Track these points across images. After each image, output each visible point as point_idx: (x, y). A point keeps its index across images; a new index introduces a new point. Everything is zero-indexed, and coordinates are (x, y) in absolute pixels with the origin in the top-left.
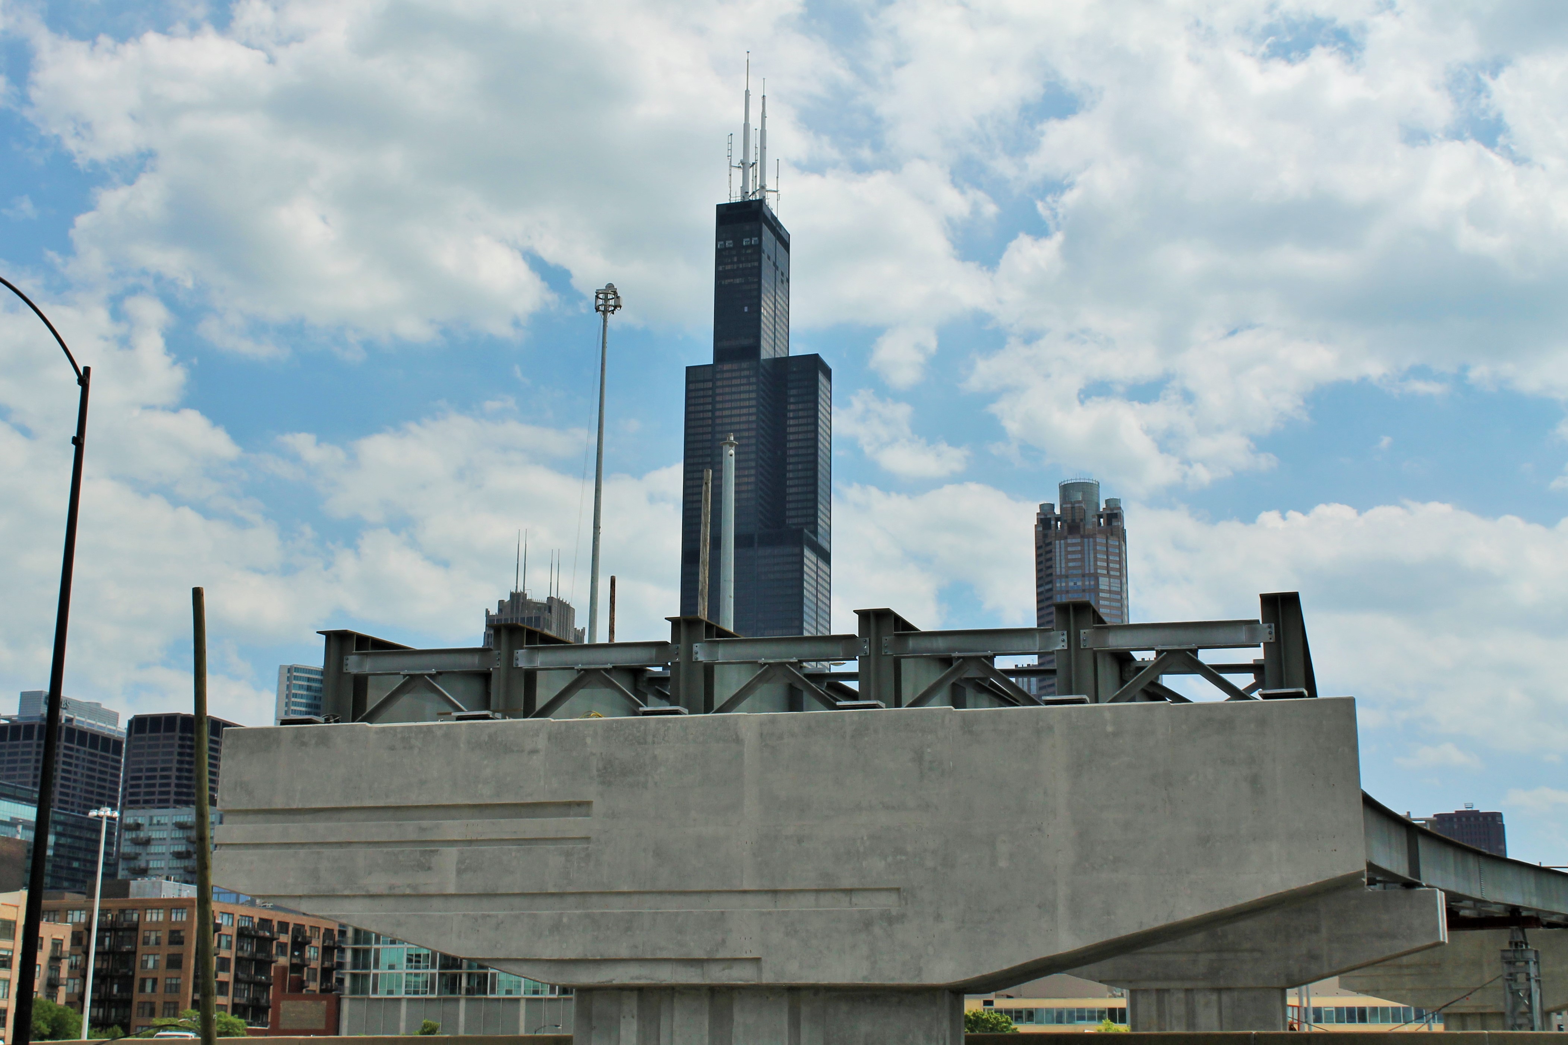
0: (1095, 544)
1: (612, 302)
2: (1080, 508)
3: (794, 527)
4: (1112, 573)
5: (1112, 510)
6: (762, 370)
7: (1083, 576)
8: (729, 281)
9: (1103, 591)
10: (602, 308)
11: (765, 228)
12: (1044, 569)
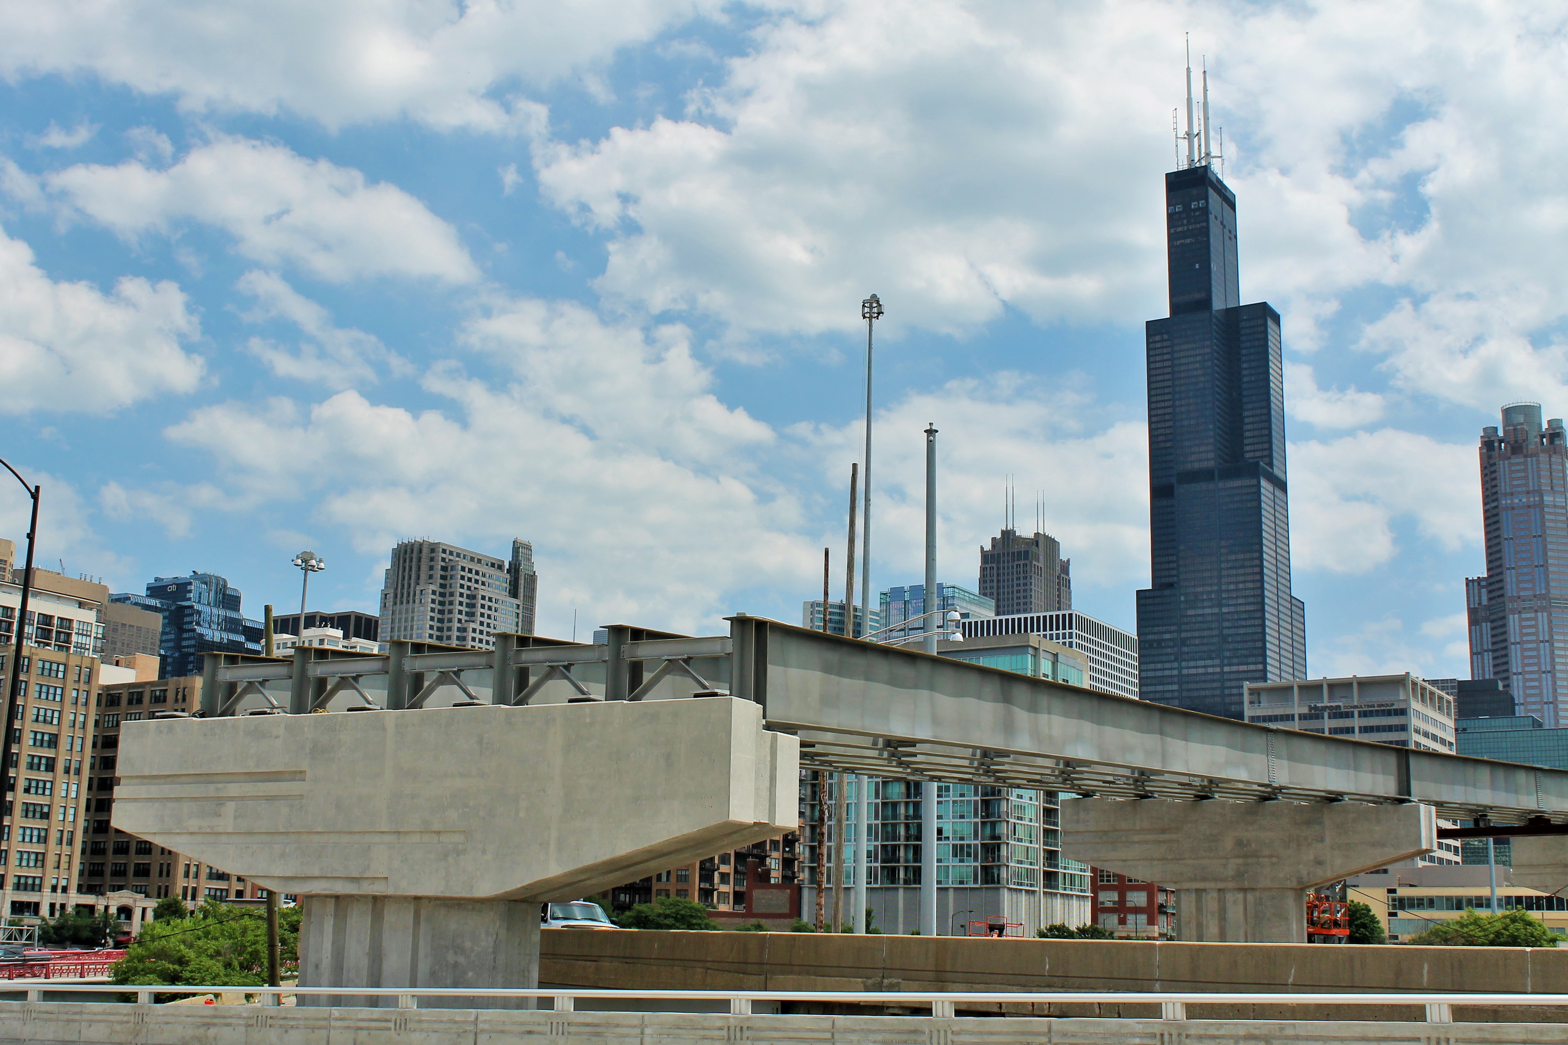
0: (1538, 462)
1: (875, 310)
2: (1523, 429)
3: (1251, 461)
4: (1556, 489)
5: (1554, 430)
6: (1214, 320)
7: (1528, 493)
8: (1181, 242)
9: (1548, 506)
10: (868, 315)
11: (1211, 191)
12: (1490, 488)
